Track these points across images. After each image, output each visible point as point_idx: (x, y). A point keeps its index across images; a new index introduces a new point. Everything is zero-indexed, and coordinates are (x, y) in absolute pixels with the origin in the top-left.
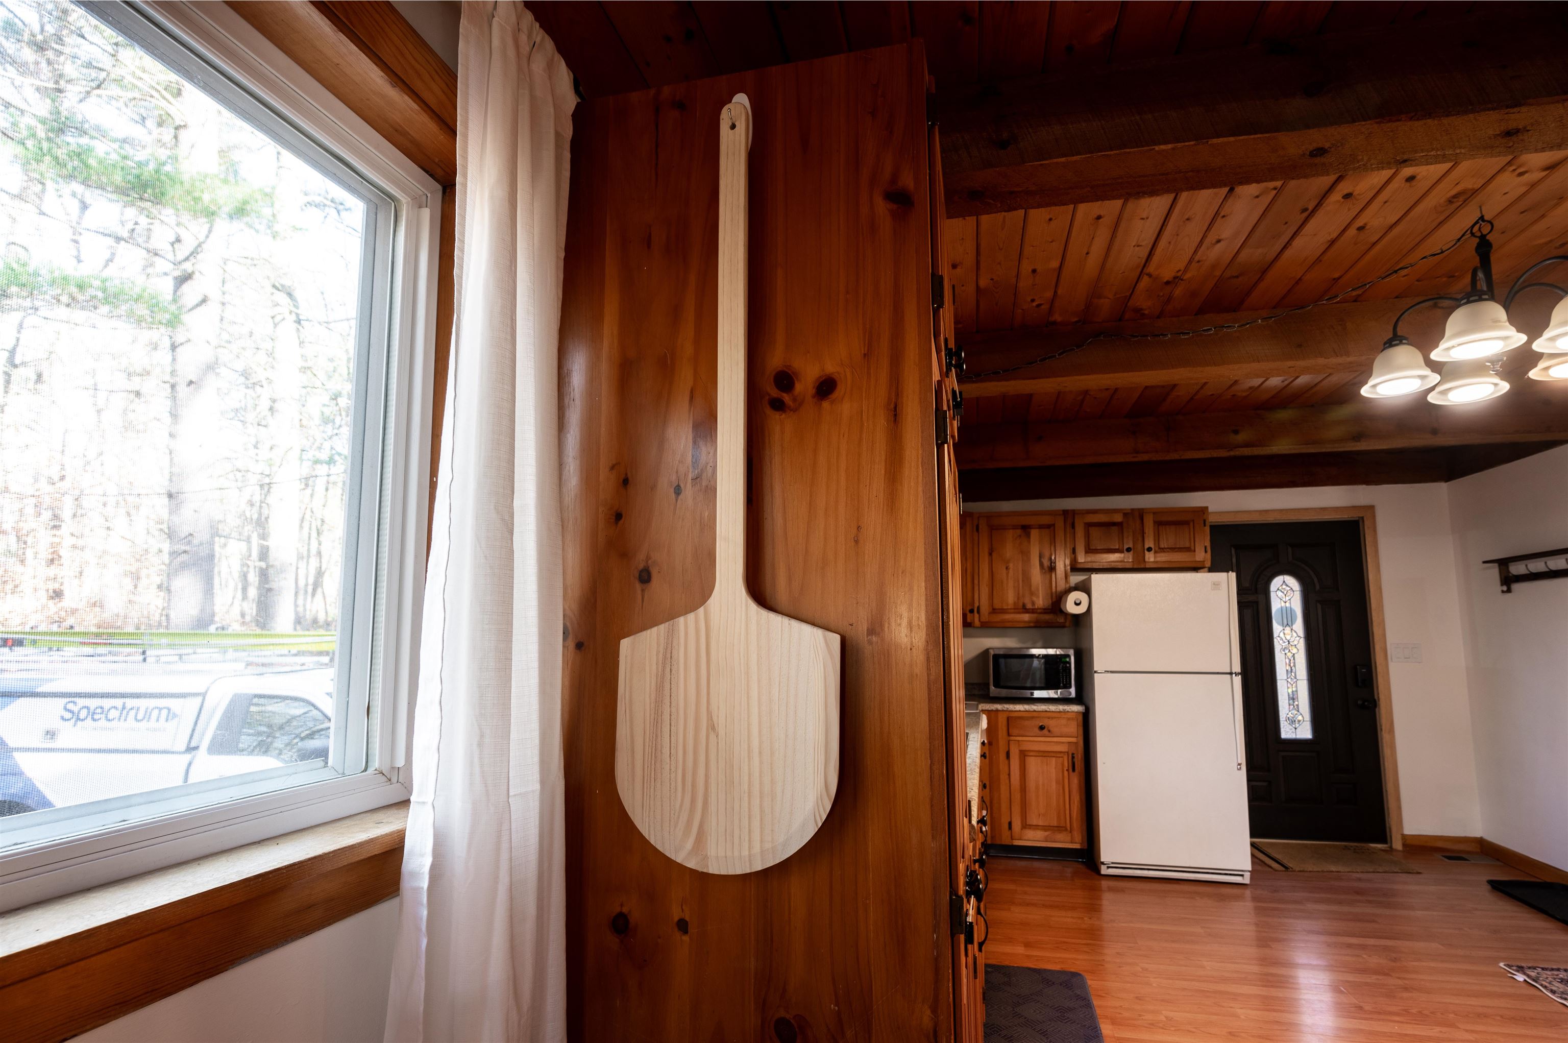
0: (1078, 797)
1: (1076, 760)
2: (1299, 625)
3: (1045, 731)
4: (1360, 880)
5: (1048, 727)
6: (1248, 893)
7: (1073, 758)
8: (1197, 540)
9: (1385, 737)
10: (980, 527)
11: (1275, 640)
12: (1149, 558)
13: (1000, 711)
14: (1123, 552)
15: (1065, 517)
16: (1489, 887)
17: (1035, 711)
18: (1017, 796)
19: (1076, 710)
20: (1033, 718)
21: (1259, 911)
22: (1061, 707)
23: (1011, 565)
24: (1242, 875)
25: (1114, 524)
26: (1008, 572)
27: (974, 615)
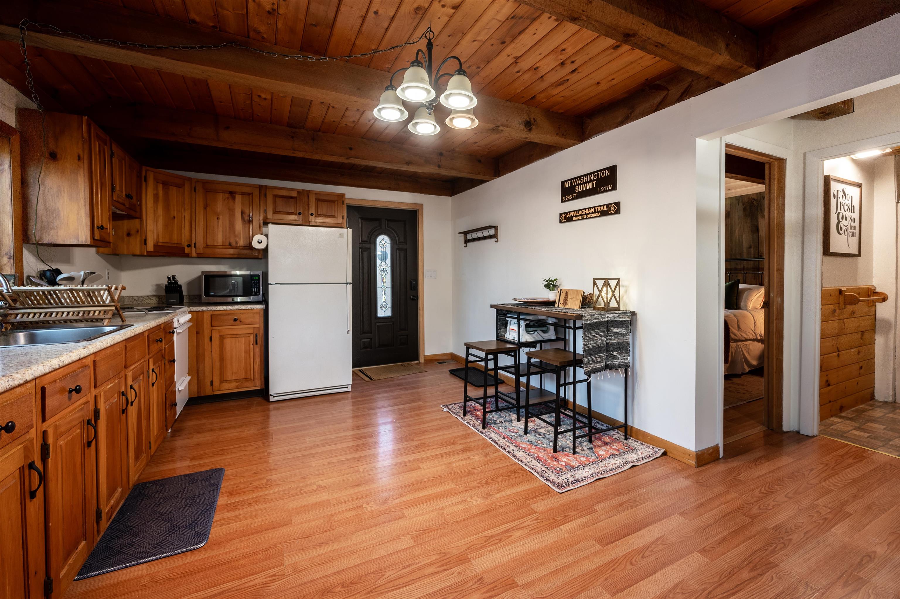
0: (259, 359)
1: (258, 338)
2: (388, 261)
3: (238, 322)
4: (402, 379)
5: (240, 319)
6: (349, 395)
7: (256, 336)
8: (338, 211)
9: (420, 312)
10: (197, 189)
11: (378, 268)
12: (312, 220)
13: (205, 311)
14: (296, 215)
15: (260, 190)
16: (449, 373)
17: (231, 310)
18: (217, 364)
19: (259, 308)
20: (229, 314)
21: (354, 404)
22: (249, 307)
23: (221, 217)
24: (347, 387)
25: (292, 197)
26: (219, 221)
27: (191, 249)
